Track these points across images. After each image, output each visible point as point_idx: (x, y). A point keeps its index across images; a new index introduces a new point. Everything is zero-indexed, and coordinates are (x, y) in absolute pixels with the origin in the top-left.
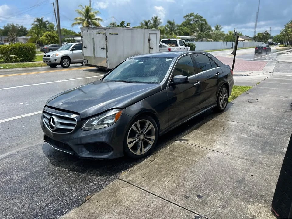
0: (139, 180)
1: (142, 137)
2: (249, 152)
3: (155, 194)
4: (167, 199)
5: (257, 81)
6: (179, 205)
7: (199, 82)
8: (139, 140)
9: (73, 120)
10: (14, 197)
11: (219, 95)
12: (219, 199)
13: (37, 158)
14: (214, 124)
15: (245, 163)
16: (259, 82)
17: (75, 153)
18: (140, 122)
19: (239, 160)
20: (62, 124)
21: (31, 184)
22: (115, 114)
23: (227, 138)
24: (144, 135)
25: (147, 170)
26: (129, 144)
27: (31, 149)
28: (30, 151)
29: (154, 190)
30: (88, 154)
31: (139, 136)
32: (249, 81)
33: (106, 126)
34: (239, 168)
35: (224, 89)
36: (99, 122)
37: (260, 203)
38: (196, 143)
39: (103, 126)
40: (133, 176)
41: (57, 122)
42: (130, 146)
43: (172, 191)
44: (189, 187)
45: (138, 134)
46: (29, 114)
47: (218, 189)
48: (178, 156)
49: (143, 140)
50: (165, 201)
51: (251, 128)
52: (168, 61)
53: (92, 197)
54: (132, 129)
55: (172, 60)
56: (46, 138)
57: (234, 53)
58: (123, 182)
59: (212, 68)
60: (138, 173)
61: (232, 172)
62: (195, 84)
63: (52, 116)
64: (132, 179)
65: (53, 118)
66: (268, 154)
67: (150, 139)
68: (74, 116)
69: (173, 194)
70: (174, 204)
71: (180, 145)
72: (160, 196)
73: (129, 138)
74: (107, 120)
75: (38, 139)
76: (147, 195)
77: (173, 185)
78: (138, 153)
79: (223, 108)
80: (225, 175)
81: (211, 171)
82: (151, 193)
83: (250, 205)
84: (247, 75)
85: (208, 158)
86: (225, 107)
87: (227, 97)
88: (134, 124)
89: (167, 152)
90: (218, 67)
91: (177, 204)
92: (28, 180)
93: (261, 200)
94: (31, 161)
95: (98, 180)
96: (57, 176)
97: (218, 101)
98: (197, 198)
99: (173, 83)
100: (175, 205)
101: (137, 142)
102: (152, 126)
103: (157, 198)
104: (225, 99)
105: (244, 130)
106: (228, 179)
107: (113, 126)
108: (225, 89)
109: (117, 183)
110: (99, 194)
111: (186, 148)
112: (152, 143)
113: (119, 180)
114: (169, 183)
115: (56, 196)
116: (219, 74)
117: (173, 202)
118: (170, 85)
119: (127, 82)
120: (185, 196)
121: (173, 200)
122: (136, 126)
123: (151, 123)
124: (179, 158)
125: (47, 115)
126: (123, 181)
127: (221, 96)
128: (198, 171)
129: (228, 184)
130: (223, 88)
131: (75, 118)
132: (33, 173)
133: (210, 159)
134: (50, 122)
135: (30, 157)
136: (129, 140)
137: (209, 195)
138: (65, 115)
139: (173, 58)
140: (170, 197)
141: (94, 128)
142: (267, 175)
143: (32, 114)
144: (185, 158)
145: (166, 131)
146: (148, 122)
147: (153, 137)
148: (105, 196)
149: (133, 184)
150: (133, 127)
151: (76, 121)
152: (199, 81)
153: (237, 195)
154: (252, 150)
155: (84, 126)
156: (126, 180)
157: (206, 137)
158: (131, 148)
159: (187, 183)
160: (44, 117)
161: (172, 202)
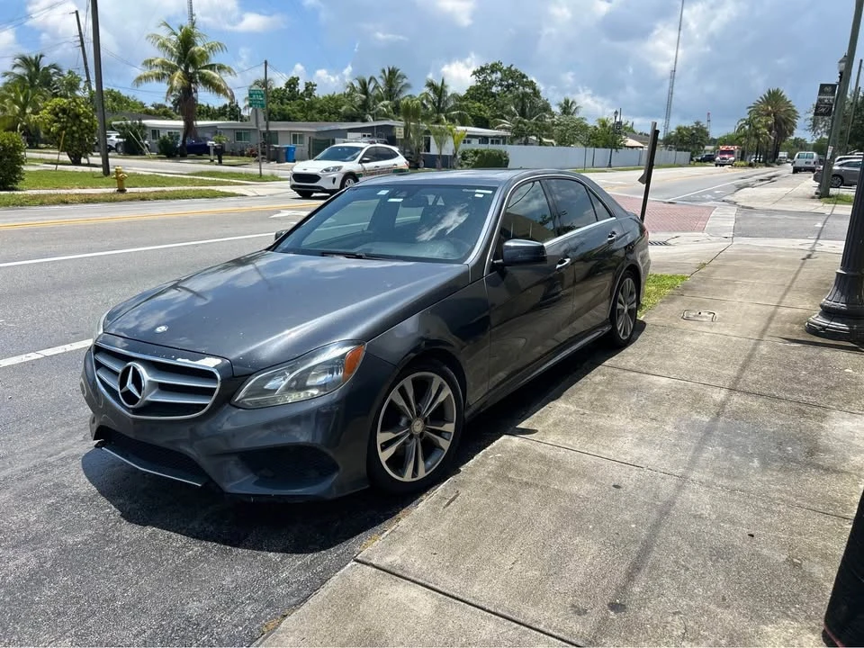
0: (423, 563)
1: (418, 427)
2: (727, 464)
3: (483, 605)
4: (522, 621)
5: (698, 261)
6: (561, 635)
7: (568, 260)
8: (411, 437)
9: (206, 375)
10: (15, 638)
11: (616, 300)
12: (675, 613)
13: (73, 502)
14: (609, 383)
15: (722, 498)
16: (705, 264)
17: (211, 480)
18: (415, 382)
19: (703, 489)
20: (164, 388)
21: (65, 588)
22: (343, 356)
23: (655, 424)
24: (425, 422)
25: (441, 531)
26: (383, 449)
27: (46, 472)
28: (44, 477)
29: (476, 591)
30: (256, 483)
31: (409, 423)
32: (673, 258)
33: (315, 392)
34: (709, 515)
35: (629, 282)
36: (292, 380)
37: (794, 619)
38: (571, 443)
39: (302, 395)
40: (401, 549)
41: (149, 381)
42: (384, 456)
43: (531, 594)
44: (578, 579)
45: (408, 416)
46: (24, 356)
47: (666, 580)
48: (527, 483)
49: (422, 434)
50: (516, 625)
51: (715, 396)
52: (481, 196)
53: (282, 625)
54: (391, 401)
55: (493, 194)
56: (104, 435)
57: (646, 179)
58: (374, 570)
59: (597, 221)
60: (415, 538)
61: (693, 528)
62: (559, 266)
63: (129, 363)
64: (399, 561)
65: (134, 368)
66: (779, 471)
67: (439, 433)
68: (209, 363)
69: (535, 604)
70: (546, 636)
71: (526, 449)
72: (500, 611)
73: (382, 431)
74: (316, 376)
75: (63, 438)
76: (455, 609)
77: (529, 574)
78: (408, 477)
79: (625, 338)
80: (674, 538)
81: (633, 526)
82: (470, 604)
83: (767, 626)
84: (665, 244)
85: (614, 486)
86: (629, 333)
87: (635, 305)
88: (398, 386)
89: (489, 473)
90: (611, 216)
91: (554, 633)
92: (51, 574)
93: (793, 610)
94: (54, 510)
95: (292, 567)
96: (154, 560)
97: (614, 314)
98: (612, 613)
99: (501, 261)
100: (550, 638)
101: (404, 443)
102: (447, 392)
103: (489, 619)
104: (629, 310)
105: (697, 401)
106: (686, 548)
107: (335, 394)
108: (631, 280)
109: (353, 573)
110: (306, 615)
111: (543, 457)
112: (445, 444)
113: (359, 565)
114: (517, 567)
115: (162, 625)
116: (618, 239)
117: (541, 627)
118: (493, 267)
119: (360, 257)
120: (573, 606)
121: (540, 623)
122: (403, 392)
123: (445, 383)
124: (532, 490)
125: (111, 361)
126: (374, 566)
127: (621, 303)
128: (594, 528)
129: (690, 566)
130: (627, 280)
131: (214, 370)
132: (65, 550)
133: (621, 491)
134: (123, 384)
135: (48, 497)
136: (382, 437)
137: (643, 603)
138: (179, 360)
139: (494, 189)
140: (530, 613)
141: (275, 399)
142: (792, 534)
143: (33, 356)
144: (546, 488)
145: (481, 407)
146: (437, 380)
147: (450, 428)
148: (324, 620)
149: (405, 575)
150: (395, 396)
151: (216, 378)
152: (568, 257)
153: (724, 599)
154: (731, 460)
155: (242, 394)
156: (382, 564)
157: (595, 421)
158: (387, 462)
159: (571, 566)
160: (99, 365)
161: (537, 627)
